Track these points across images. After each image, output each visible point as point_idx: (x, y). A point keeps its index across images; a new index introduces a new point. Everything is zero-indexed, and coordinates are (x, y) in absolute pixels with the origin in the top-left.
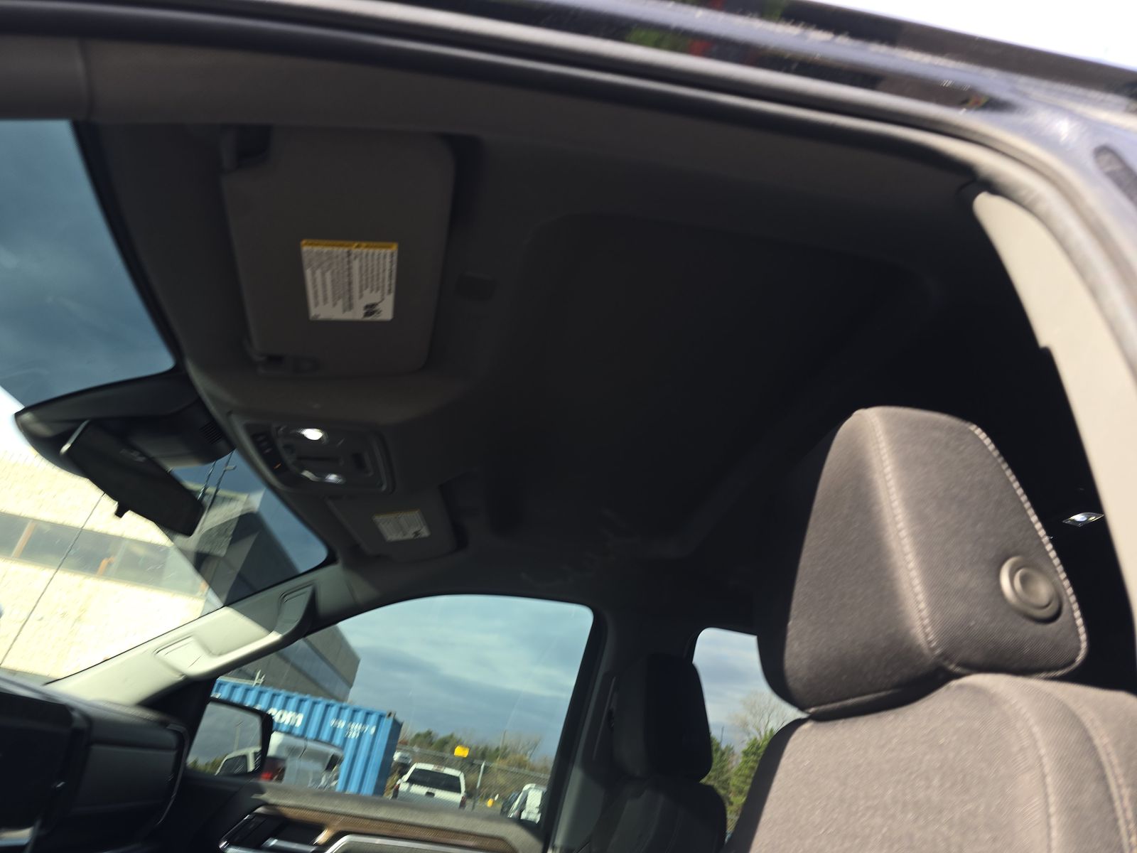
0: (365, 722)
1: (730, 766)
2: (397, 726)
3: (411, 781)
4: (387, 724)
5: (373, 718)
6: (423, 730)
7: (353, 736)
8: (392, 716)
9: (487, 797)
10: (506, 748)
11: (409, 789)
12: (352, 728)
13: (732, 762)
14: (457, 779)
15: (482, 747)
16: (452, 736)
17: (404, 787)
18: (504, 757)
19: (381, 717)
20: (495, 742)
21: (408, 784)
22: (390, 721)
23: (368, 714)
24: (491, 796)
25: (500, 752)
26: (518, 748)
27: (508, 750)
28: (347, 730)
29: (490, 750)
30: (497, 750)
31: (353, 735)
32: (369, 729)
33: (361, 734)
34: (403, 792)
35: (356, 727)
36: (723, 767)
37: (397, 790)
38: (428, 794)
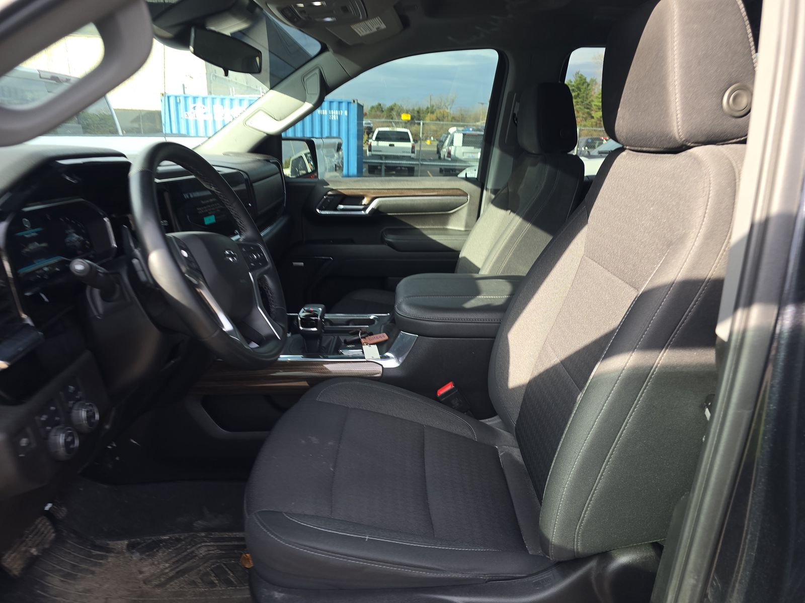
0: (339, 109)
1: (593, 93)
2: (360, 107)
3: (378, 139)
4: (354, 107)
5: (344, 105)
6: (375, 104)
7: (335, 119)
8: (356, 102)
9: (426, 139)
10: (433, 106)
11: (378, 145)
12: (332, 113)
13: (594, 89)
14: (407, 133)
15: (416, 108)
16: (395, 104)
17: (374, 143)
18: (432, 113)
19: (349, 103)
20: (424, 104)
21: (376, 142)
22: (356, 105)
23: (340, 103)
24: (429, 138)
25: (430, 110)
26: (441, 106)
27: (434, 108)
28: (329, 115)
29: (423, 110)
30: (428, 108)
32: (344, 113)
33: (339, 116)
34: (374, 146)
35: (335, 114)
36: (587, 94)
37: (370, 146)
38: (390, 145)
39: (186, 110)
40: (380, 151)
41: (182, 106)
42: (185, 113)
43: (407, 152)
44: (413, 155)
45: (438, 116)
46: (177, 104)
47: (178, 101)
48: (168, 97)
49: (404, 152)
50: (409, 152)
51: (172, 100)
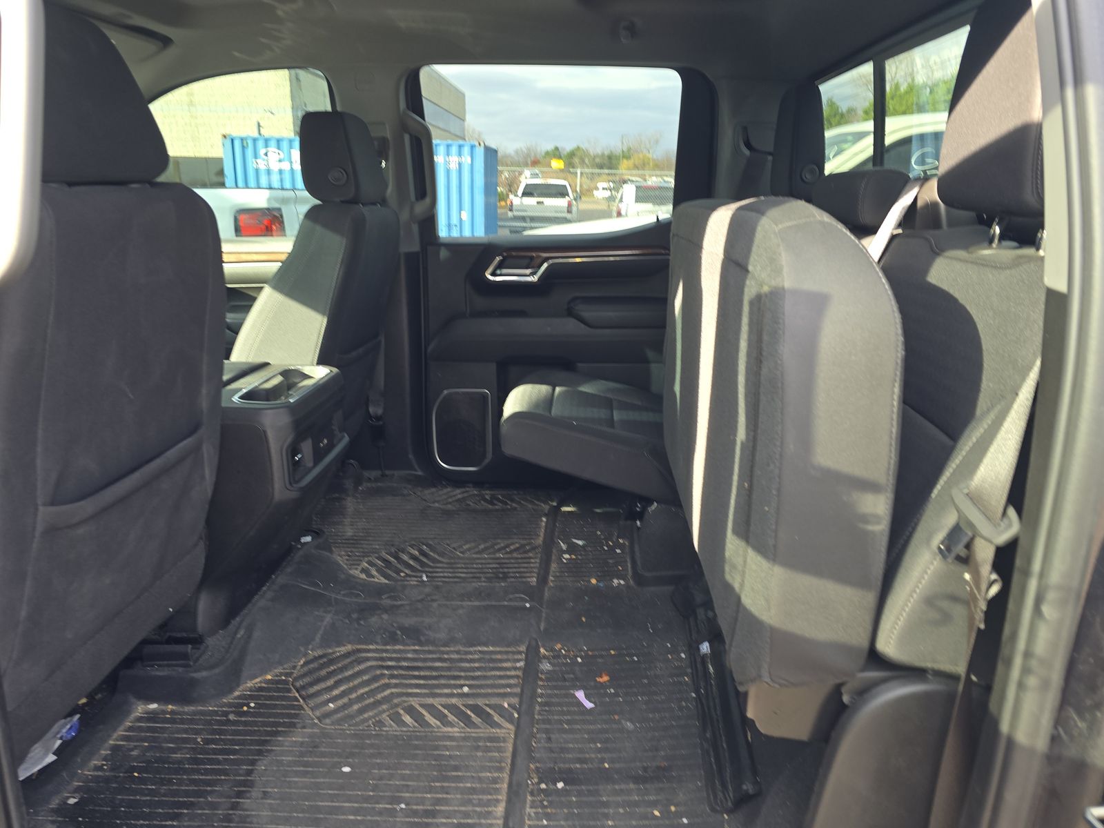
0: (460, 155)
2: (489, 151)
3: (525, 195)
4: (480, 152)
5: (466, 150)
7: (455, 168)
8: (482, 144)
10: (630, 149)
11: (524, 202)
12: (451, 160)
14: (565, 186)
15: (606, 153)
17: (516, 201)
19: (473, 147)
21: (521, 199)
22: (482, 149)
23: (460, 147)
25: (625, 154)
26: (640, 148)
27: (632, 152)
28: (447, 163)
29: (616, 155)
30: (623, 152)
31: (454, 166)
32: (466, 159)
33: (460, 164)
34: (517, 205)
35: (454, 161)
37: (511, 204)
38: (538, 203)
39: (256, 156)
40: (525, 211)
41: (250, 152)
42: (254, 160)
43: (561, 212)
44: (568, 216)
45: (636, 163)
46: (244, 148)
47: (245, 145)
48: (232, 140)
49: (556, 212)
50: (564, 212)
51: (237, 144)
